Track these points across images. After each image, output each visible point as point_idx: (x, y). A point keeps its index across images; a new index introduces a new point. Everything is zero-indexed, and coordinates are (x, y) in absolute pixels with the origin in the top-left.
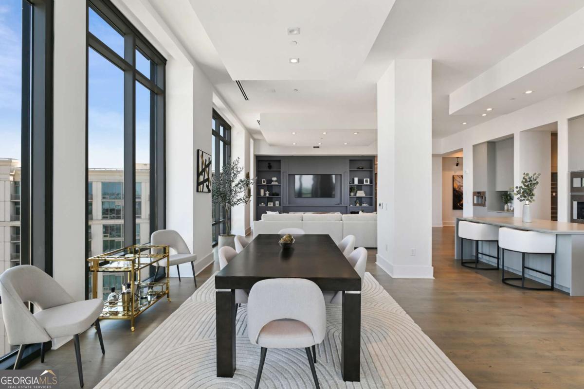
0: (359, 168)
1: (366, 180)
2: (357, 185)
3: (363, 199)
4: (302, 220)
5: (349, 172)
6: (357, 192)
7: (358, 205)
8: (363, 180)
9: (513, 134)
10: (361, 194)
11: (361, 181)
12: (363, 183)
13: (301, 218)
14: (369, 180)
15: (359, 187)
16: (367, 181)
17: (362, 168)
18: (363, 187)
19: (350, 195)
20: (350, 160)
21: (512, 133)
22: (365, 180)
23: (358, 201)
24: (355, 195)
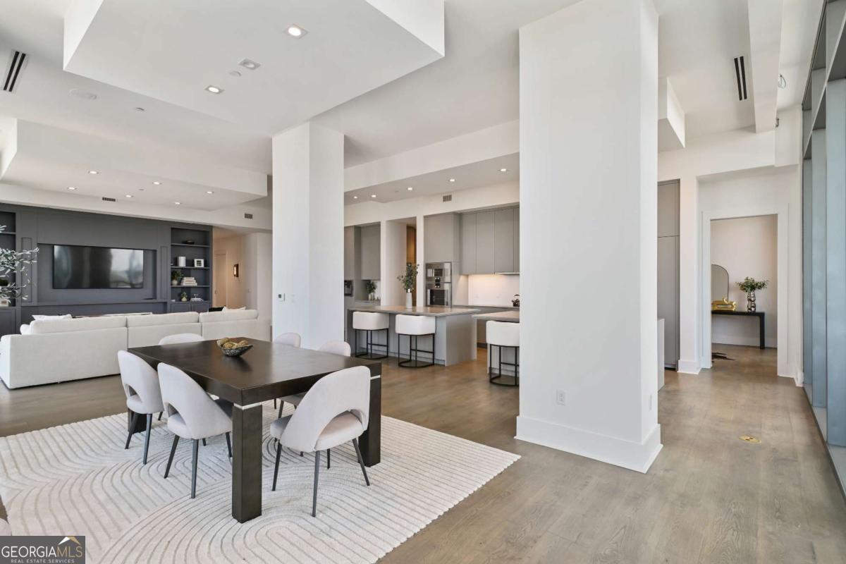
0: (186, 243)
1: (198, 261)
2: (182, 269)
3: (192, 291)
4: (127, 326)
5: (169, 248)
6: (182, 279)
7: (184, 299)
8: (193, 261)
9: (380, 222)
10: (189, 282)
11: (190, 262)
12: (193, 265)
13: (125, 324)
14: (202, 261)
15: (187, 272)
16: (199, 263)
17: (193, 243)
18: (192, 272)
19: (172, 284)
20: (172, 229)
21: (378, 221)
22: (196, 260)
23: (185, 293)
24: (180, 283)
